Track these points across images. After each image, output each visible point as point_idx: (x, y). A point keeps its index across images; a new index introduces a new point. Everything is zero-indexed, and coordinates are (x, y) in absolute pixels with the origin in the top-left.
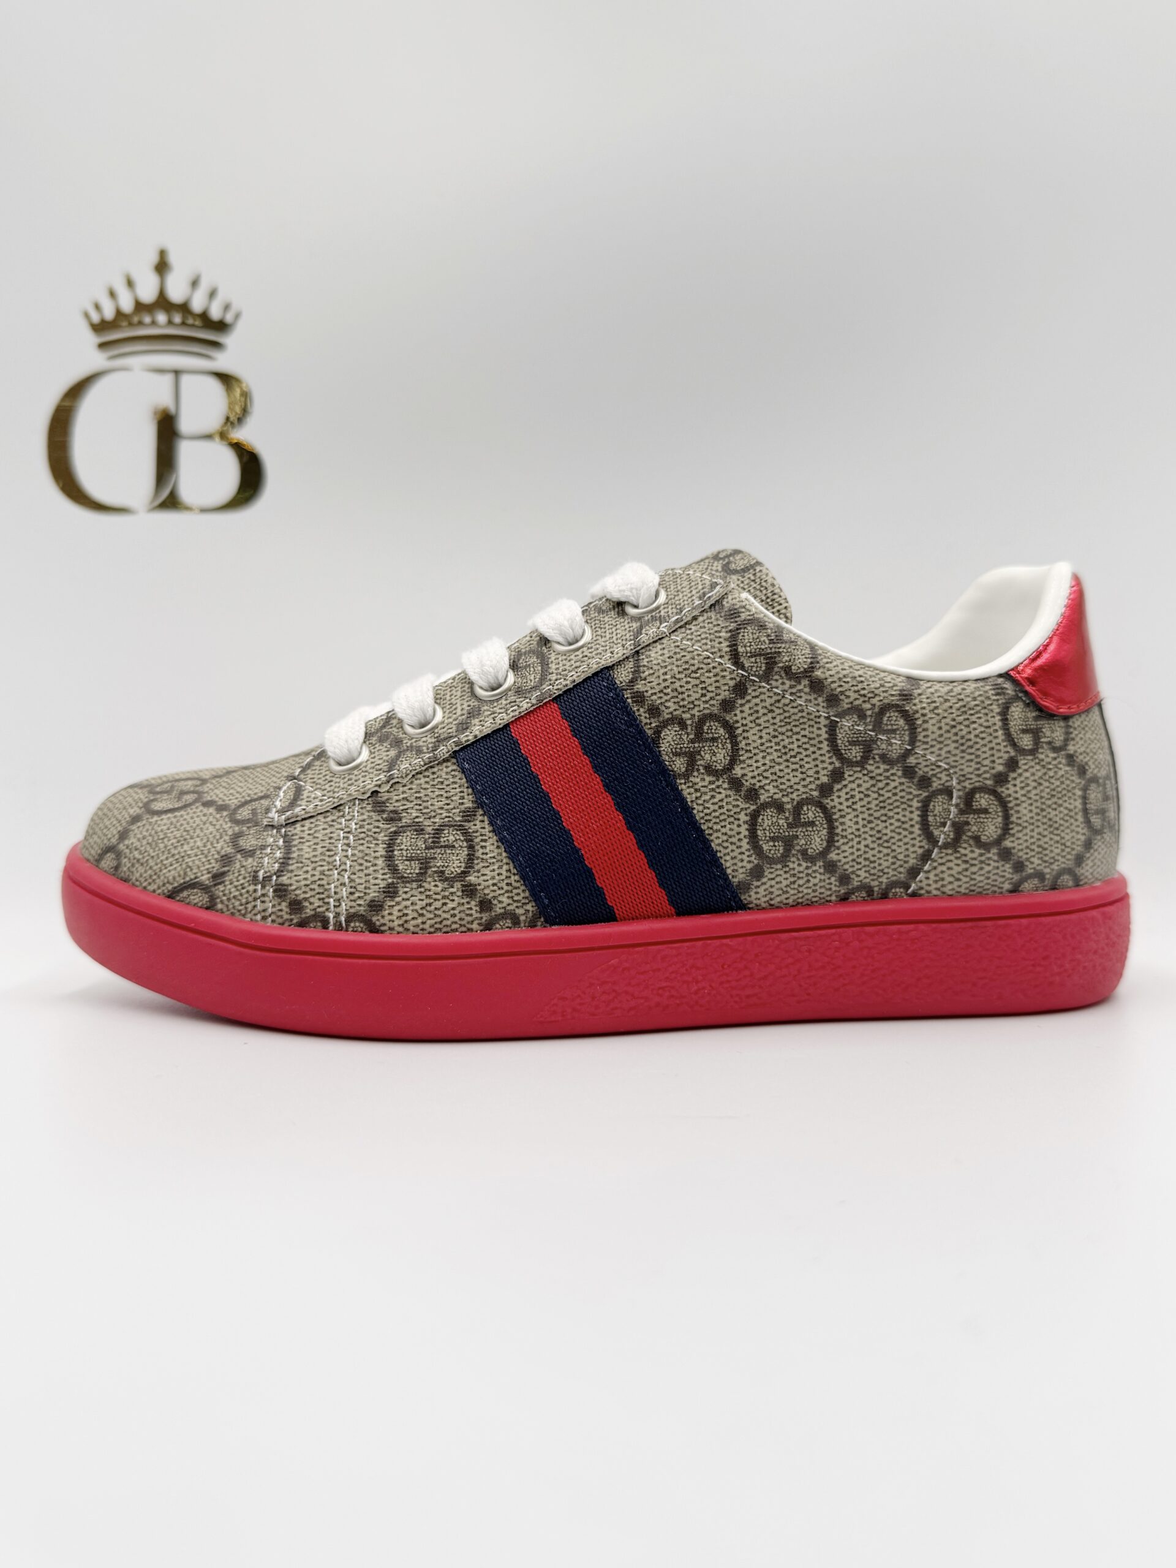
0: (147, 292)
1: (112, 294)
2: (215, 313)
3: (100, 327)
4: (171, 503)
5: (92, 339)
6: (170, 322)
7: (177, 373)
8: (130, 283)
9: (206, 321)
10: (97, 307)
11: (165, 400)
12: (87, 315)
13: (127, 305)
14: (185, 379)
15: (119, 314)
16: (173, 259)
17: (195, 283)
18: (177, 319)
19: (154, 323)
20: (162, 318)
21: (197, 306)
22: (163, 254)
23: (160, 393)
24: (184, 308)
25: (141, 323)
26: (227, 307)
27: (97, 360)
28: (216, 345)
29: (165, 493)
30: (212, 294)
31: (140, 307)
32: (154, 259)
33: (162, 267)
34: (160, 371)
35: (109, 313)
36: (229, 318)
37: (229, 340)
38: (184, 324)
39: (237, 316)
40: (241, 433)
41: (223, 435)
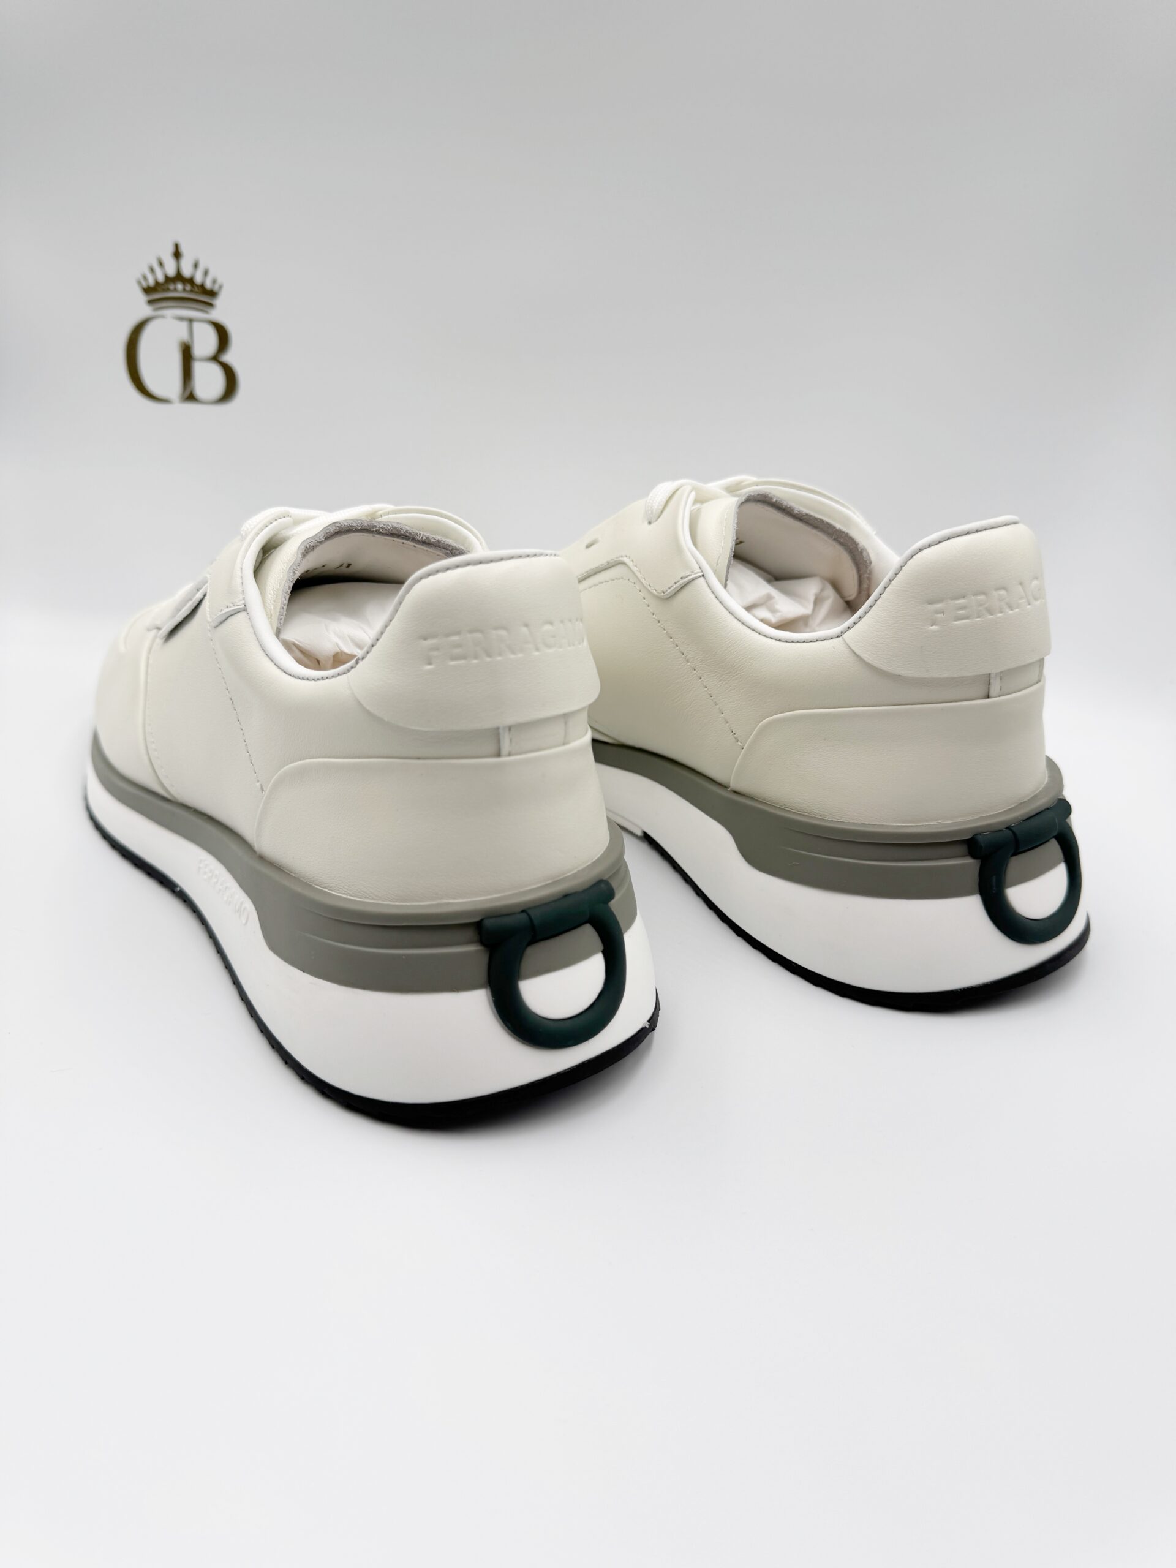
0: (171, 271)
1: (152, 270)
2: (208, 285)
3: (147, 290)
4: (190, 397)
5: (142, 298)
6: (184, 290)
7: (191, 321)
8: (161, 264)
9: (203, 289)
10: (145, 278)
11: (185, 336)
12: (139, 283)
13: (161, 278)
14: (196, 326)
15: (157, 283)
16: (183, 249)
17: (196, 266)
18: (188, 287)
19: (175, 290)
20: (180, 286)
21: (198, 279)
22: (177, 246)
23: (181, 332)
24: (191, 281)
25: (168, 290)
26: (214, 282)
27: (146, 311)
28: (210, 305)
29: (187, 393)
30: (206, 273)
31: (168, 279)
32: (171, 249)
33: (177, 254)
34: (181, 319)
35: (151, 282)
36: (216, 288)
37: (218, 302)
38: (192, 291)
39: (221, 287)
40: (227, 358)
41: (215, 358)
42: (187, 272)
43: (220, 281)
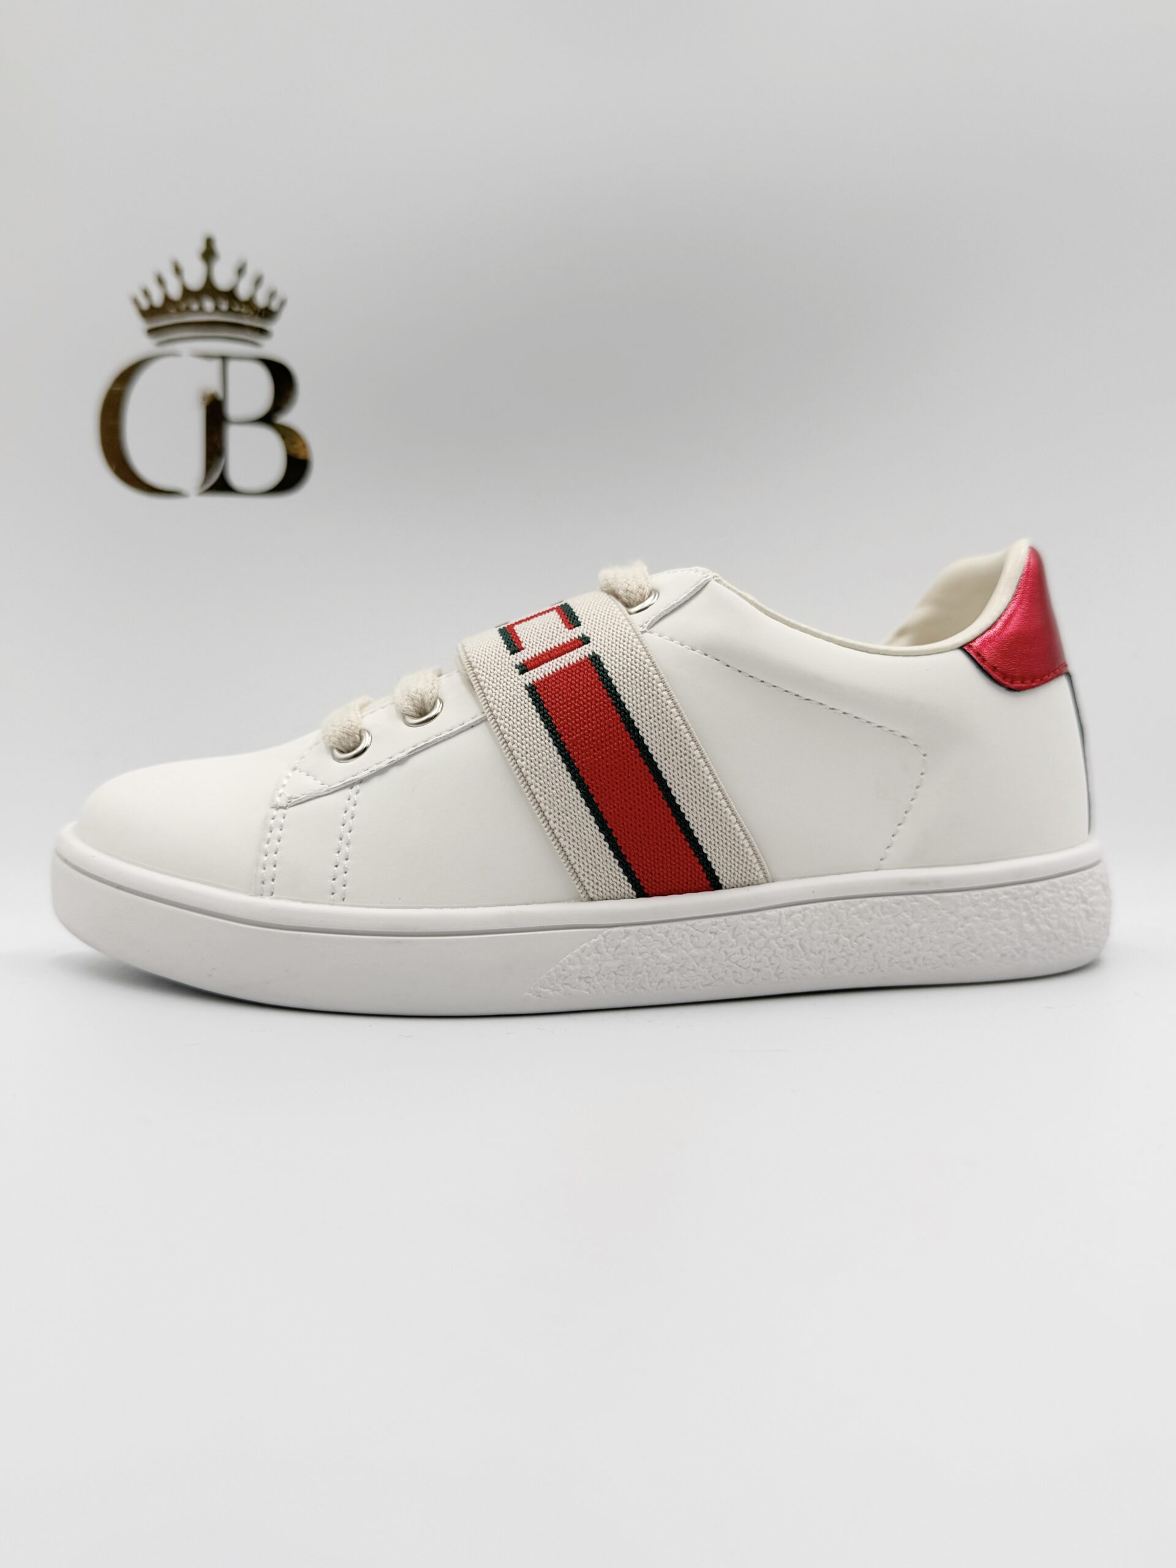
0: (195, 279)
1: (160, 281)
2: (261, 300)
3: (149, 313)
4: (222, 486)
5: (140, 325)
6: (217, 309)
7: (224, 359)
8: (178, 271)
9: (250, 308)
10: (146, 293)
11: (213, 385)
12: (136, 302)
13: (175, 292)
14: (232, 365)
15: (167, 300)
16: (220, 247)
17: (241, 271)
18: (224, 306)
19: (201, 310)
20: (209, 305)
21: (243, 292)
22: (209, 242)
23: (208, 378)
24: (230, 295)
25: (188, 310)
26: (272, 295)
27: (145, 345)
28: (262, 332)
29: (215, 477)
30: (258, 282)
31: (187, 293)
32: (200, 246)
33: (209, 254)
34: (208, 357)
35: (157, 299)
36: (274, 306)
37: (275, 327)
39: (283, 304)
40: (287, 419)
41: (268, 419)
42: (223, 279)
43: (281, 293)
